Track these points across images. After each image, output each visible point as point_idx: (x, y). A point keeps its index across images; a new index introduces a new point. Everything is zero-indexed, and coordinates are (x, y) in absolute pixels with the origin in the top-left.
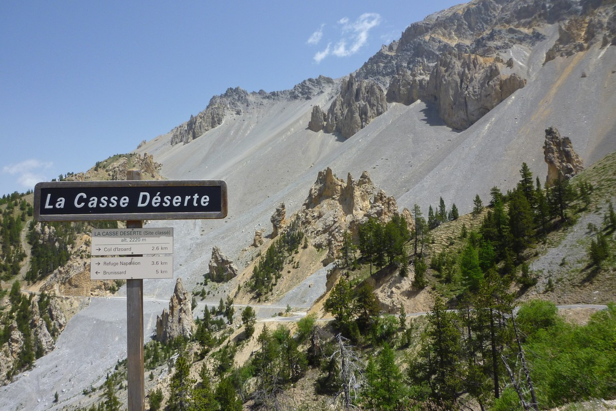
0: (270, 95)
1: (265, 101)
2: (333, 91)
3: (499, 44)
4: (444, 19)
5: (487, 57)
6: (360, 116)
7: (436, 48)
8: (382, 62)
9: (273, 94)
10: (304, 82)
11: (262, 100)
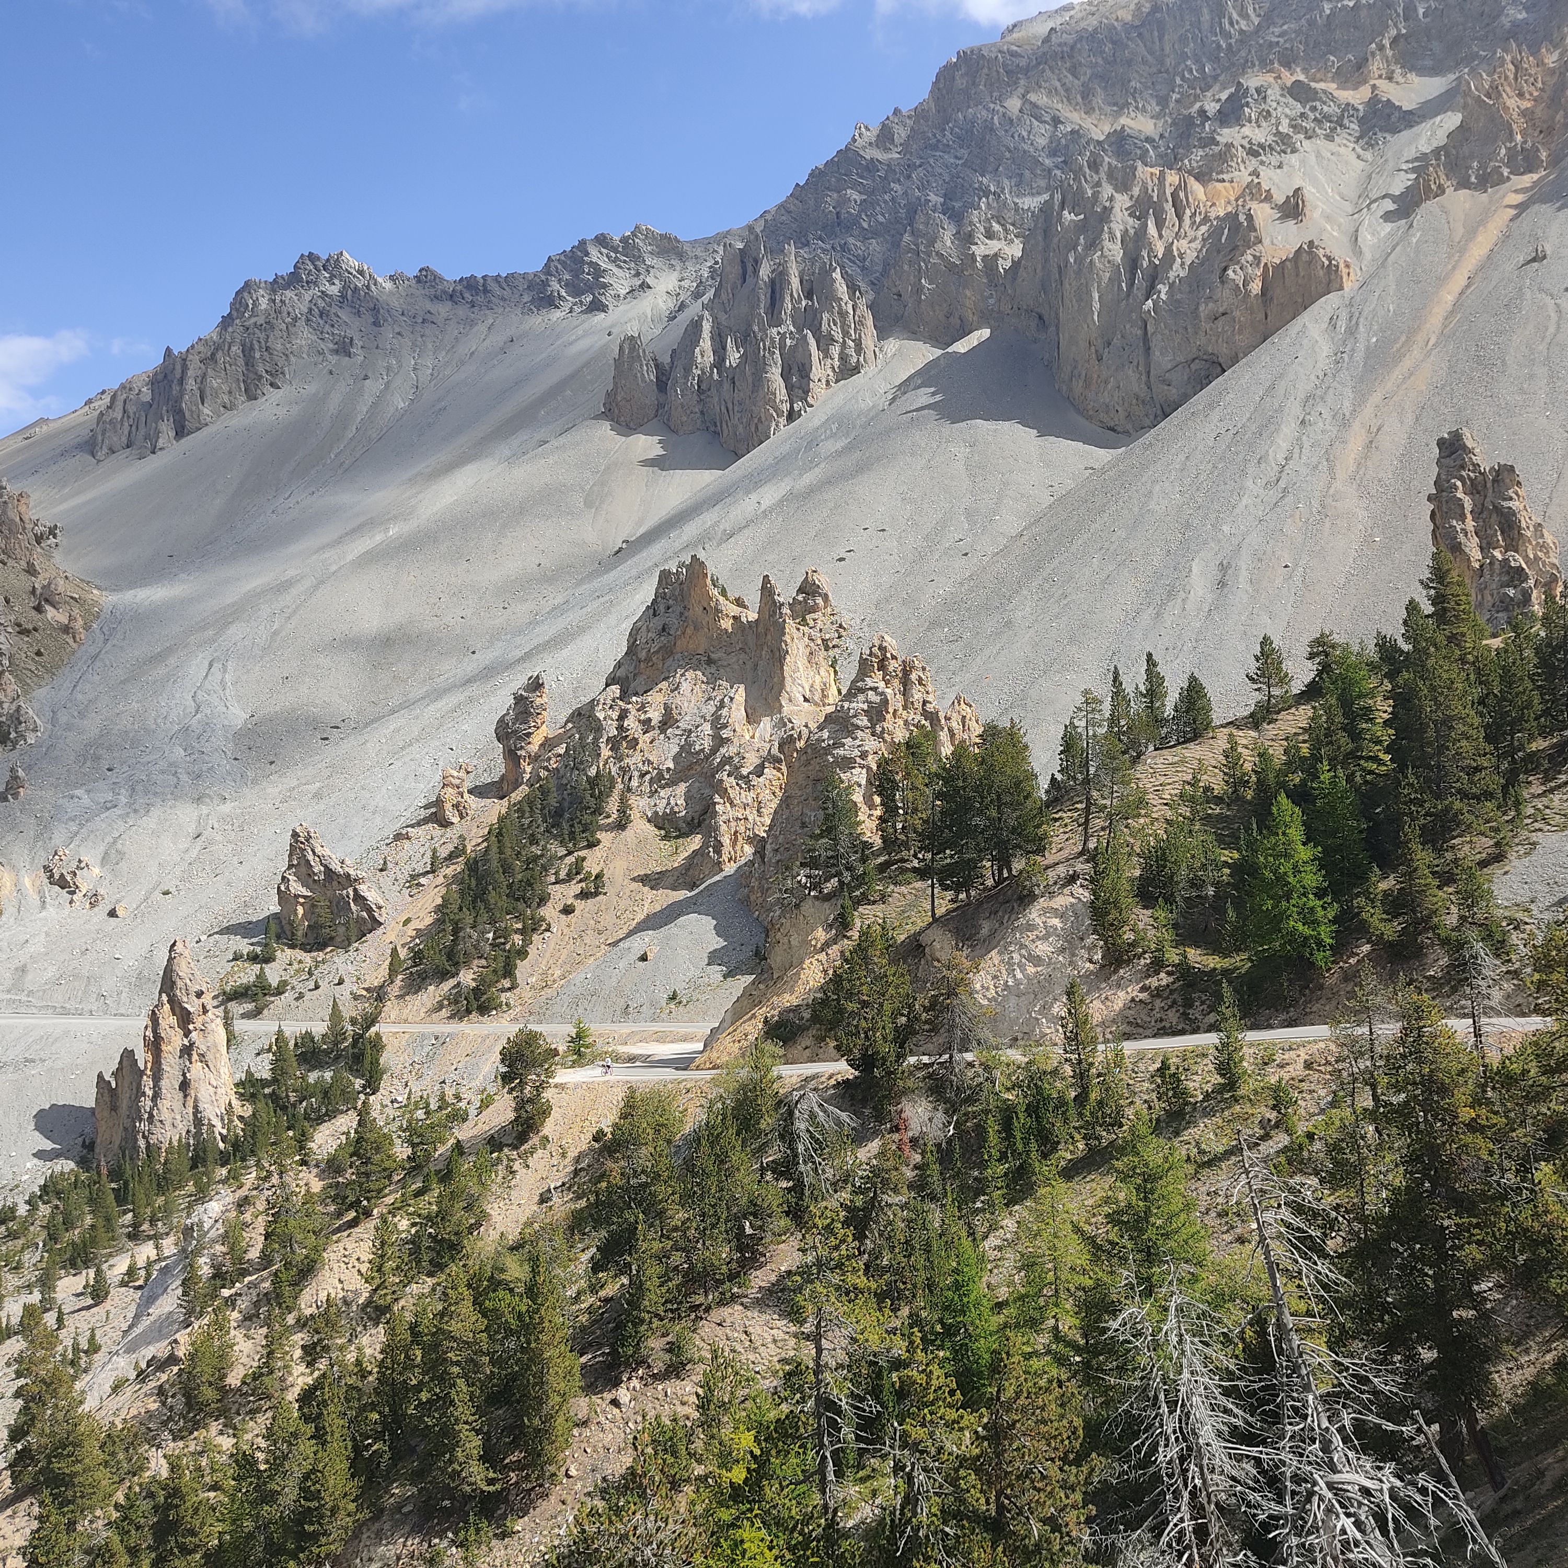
0: (459, 288)
1: (443, 309)
2: (686, 284)
3: (1260, 135)
4: (1070, 39)
5: (1219, 181)
6: (785, 376)
7: (1042, 142)
8: (855, 186)
9: (470, 283)
10: (583, 243)
11: (429, 306)
